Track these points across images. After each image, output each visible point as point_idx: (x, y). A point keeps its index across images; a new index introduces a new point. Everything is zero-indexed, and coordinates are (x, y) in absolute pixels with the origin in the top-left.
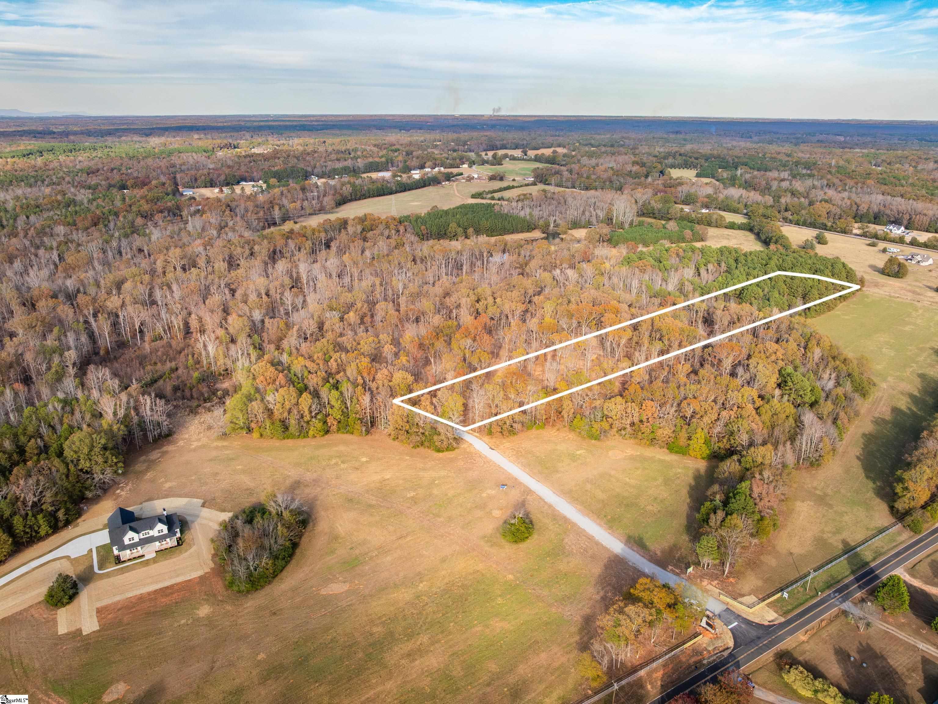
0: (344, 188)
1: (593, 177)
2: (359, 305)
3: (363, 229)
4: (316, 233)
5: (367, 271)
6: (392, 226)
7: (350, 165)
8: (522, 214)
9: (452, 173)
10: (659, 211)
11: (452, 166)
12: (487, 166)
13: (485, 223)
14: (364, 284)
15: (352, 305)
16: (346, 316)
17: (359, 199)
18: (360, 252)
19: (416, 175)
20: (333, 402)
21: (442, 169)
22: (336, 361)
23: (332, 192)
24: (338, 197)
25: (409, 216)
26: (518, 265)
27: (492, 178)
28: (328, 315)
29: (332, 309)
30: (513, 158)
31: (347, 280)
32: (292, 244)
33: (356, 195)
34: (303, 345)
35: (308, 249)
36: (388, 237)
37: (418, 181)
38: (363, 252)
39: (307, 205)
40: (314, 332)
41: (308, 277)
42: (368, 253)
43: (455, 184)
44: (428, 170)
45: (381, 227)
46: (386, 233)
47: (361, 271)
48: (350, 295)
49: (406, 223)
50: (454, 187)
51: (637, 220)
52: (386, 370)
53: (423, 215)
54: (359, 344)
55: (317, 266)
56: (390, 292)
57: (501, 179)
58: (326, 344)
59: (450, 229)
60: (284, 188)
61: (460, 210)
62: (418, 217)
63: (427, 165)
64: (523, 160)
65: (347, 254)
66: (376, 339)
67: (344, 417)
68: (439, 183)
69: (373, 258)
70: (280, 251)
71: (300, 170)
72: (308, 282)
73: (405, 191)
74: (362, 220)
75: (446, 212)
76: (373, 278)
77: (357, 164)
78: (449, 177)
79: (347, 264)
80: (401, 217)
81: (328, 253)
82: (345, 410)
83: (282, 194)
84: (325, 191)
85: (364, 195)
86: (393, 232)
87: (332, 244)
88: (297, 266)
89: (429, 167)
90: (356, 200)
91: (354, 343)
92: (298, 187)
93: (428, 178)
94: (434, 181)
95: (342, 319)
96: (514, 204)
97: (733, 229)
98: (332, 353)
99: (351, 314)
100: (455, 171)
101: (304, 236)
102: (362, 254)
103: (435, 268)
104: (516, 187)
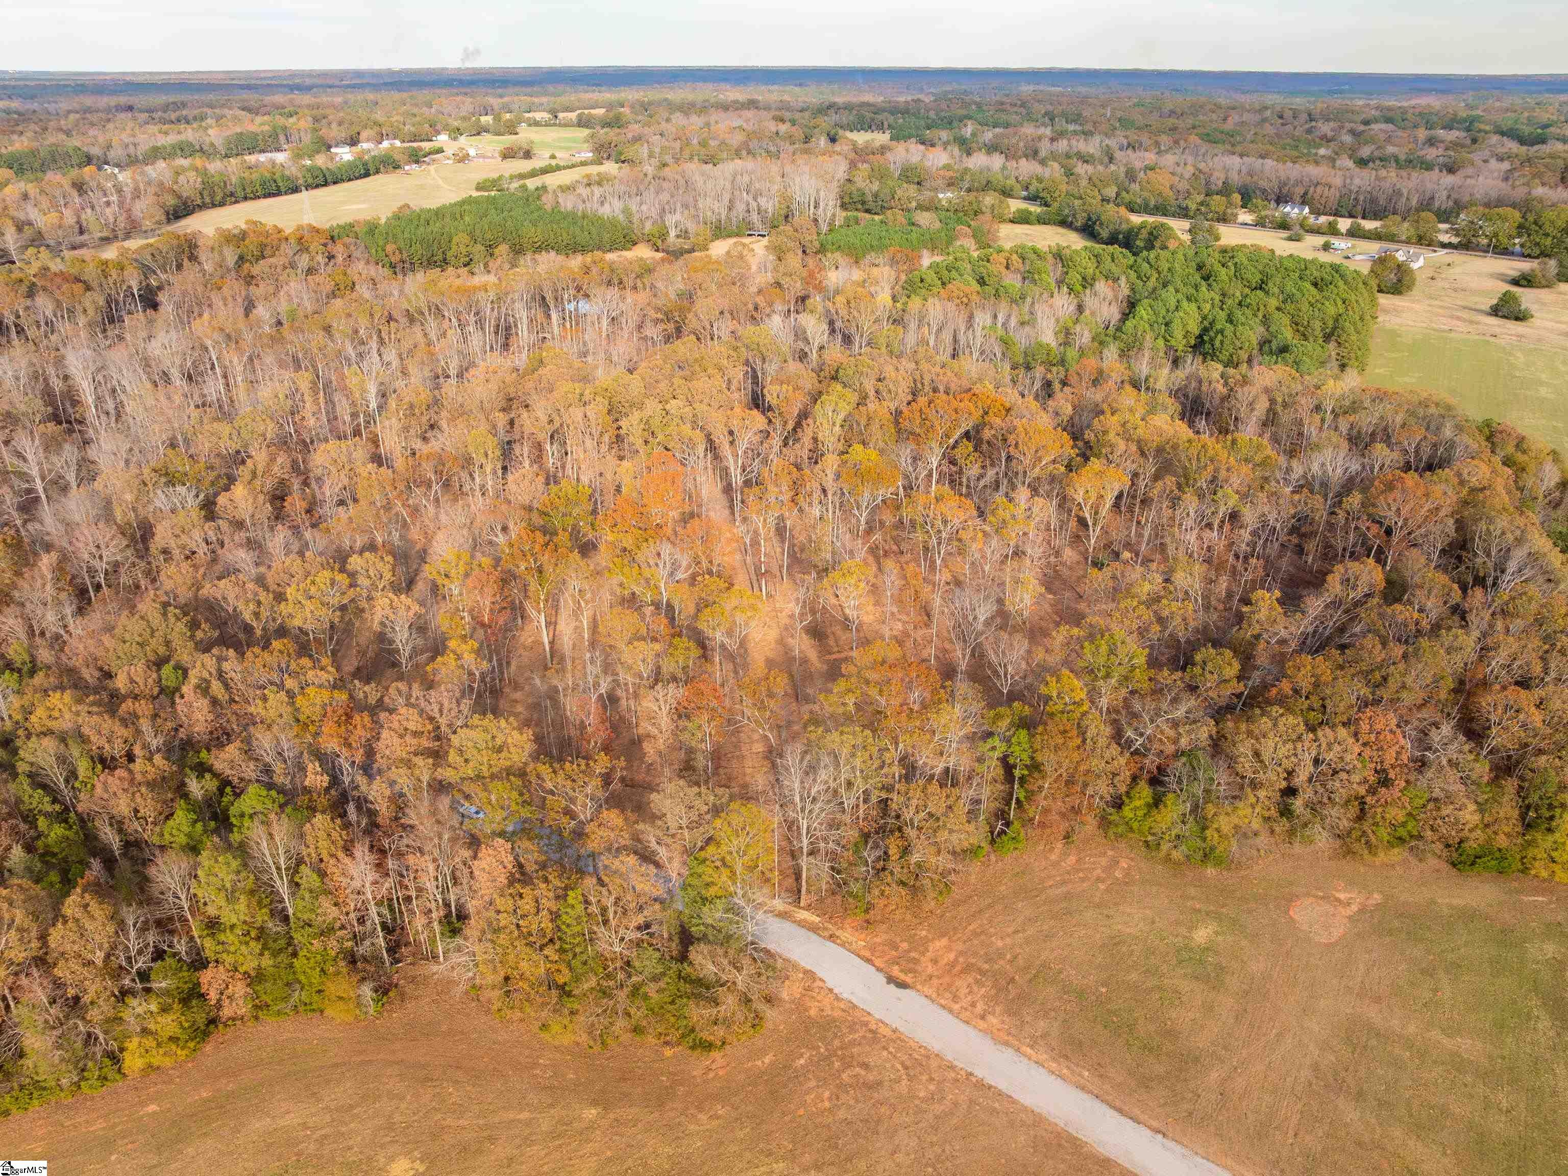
0: (182, 179)
1: (713, 143)
2: (260, 457)
3: (241, 258)
4: (114, 273)
5: (269, 359)
6: (315, 246)
7: (191, 139)
8: (606, 211)
9: (421, 149)
10: (876, 195)
11: (415, 138)
12: (487, 137)
13: (531, 233)
14: (265, 392)
15: (239, 458)
16: (222, 500)
17: (222, 204)
18: (240, 311)
19: (345, 154)
20: (216, 906)
21: (398, 143)
22: (204, 689)
23: (151, 190)
24: (171, 201)
25: (352, 226)
26: (660, 316)
27: (508, 154)
28: (160, 500)
29: (171, 479)
30: (537, 124)
31: (213, 388)
32: (44, 304)
33: (212, 195)
34: (77, 627)
35: (91, 312)
36: (310, 271)
37: (351, 165)
38: (248, 311)
39: (92, 219)
40: (116, 565)
41: (97, 385)
42: (261, 311)
43: (432, 168)
44: (365, 146)
45: (288, 250)
46: (304, 261)
47: (251, 359)
48: (225, 429)
49: (347, 240)
50: (433, 172)
51: (841, 215)
52: (413, 714)
53: (383, 221)
54: (280, 597)
55: (118, 356)
56: (343, 410)
57: (528, 155)
58: (155, 618)
59: (454, 247)
60: (30, 185)
61: (466, 207)
62: (372, 228)
63: (364, 135)
64: (555, 125)
65: (206, 316)
66: (340, 577)
67: (275, 954)
68: (397, 167)
69: (279, 323)
70: (16, 326)
71: (71, 152)
72: (99, 399)
73: (326, 184)
74: (237, 238)
75: (439, 213)
76: (288, 374)
77: (207, 140)
78: (416, 158)
79: (209, 343)
80: (332, 229)
81: (151, 322)
82: (274, 927)
83: (25, 197)
84: (137, 189)
85: (232, 194)
86: (320, 258)
87: (162, 297)
88: (59, 361)
89: (368, 140)
90: (214, 206)
91: (263, 596)
92: (66, 183)
93: (374, 157)
94: (389, 164)
95: (209, 509)
96: (583, 191)
97: (1028, 223)
98: (184, 655)
99: (239, 491)
100: (426, 146)
101: (78, 280)
102: (247, 316)
103: (453, 335)
104: (565, 168)
